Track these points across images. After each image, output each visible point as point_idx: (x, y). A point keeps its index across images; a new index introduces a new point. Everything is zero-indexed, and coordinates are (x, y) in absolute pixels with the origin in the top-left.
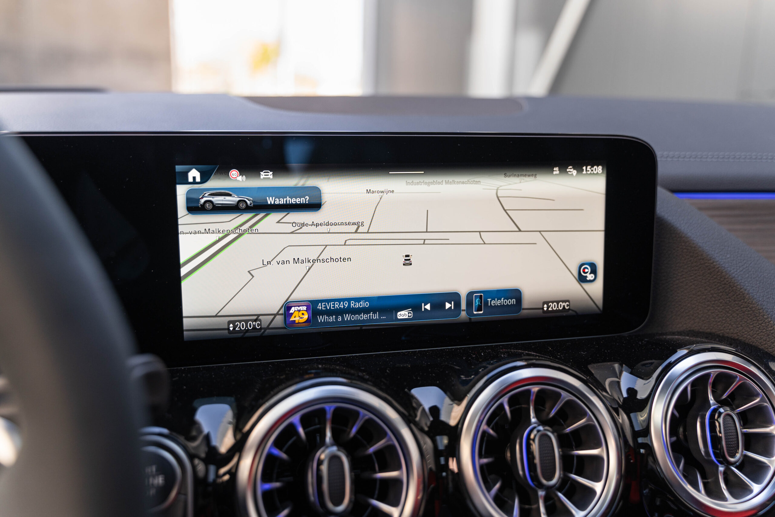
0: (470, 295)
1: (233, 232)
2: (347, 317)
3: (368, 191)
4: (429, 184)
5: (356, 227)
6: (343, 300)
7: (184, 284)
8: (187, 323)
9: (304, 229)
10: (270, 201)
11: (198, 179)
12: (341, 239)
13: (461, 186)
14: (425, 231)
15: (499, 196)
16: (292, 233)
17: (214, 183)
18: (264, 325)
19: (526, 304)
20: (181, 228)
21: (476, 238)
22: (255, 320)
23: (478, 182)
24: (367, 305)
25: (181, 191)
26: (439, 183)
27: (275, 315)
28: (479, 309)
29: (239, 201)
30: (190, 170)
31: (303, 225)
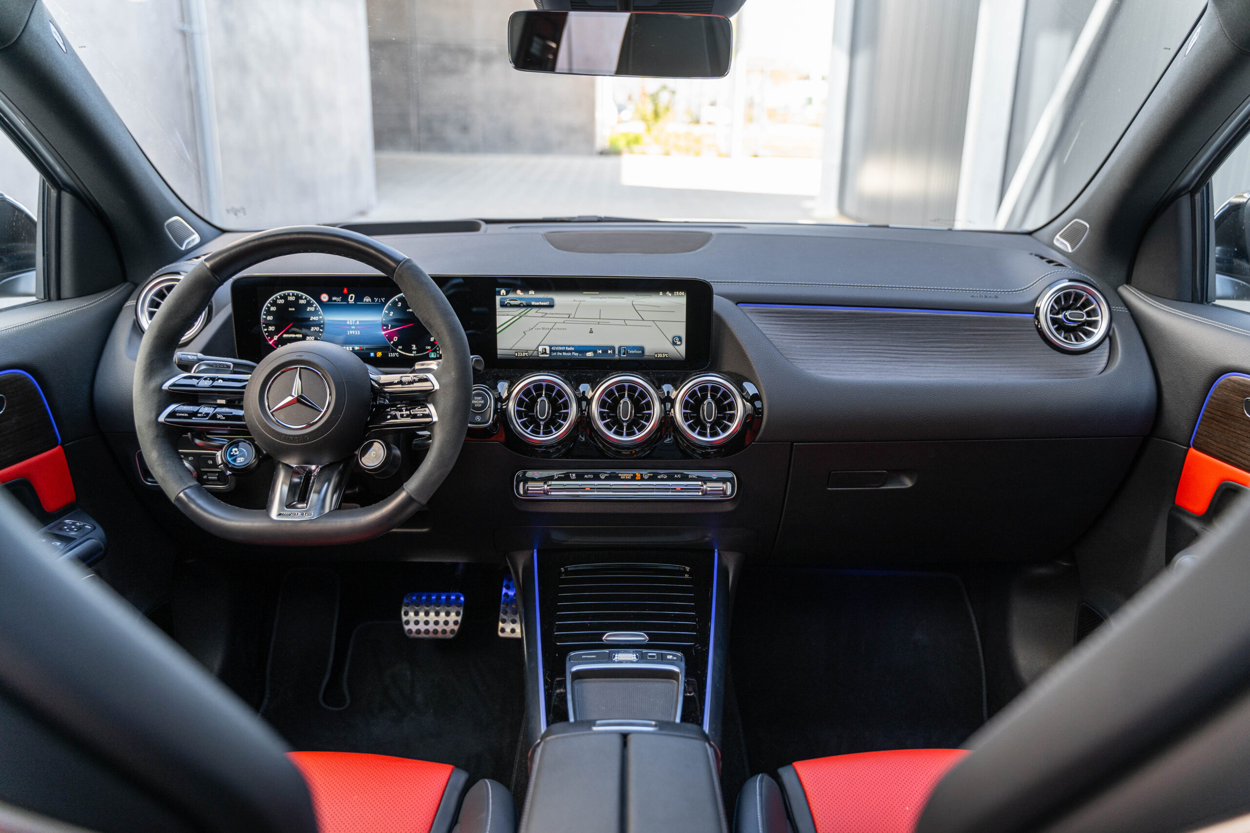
0: (620, 348)
1: (518, 315)
2: (564, 354)
3: (574, 301)
4: (601, 298)
5: (568, 316)
6: (563, 346)
7: (498, 335)
8: (499, 352)
9: (547, 316)
10: (533, 303)
11: (505, 294)
12: (562, 320)
13: (615, 299)
14: (599, 318)
15: (634, 303)
16: (542, 317)
17: (511, 296)
18: (530, 355)
19: (647, 353)
20: (497, 313)
21: (622, 322)
22: (526, 352)
23: (623, 298)
24: (573, 349)
25: (498, 298)
26: (605, 298)
27: (534, 351)
28: (624, 354)
29: (521, 303)
30: (501, 290)
31: (546, 314)
